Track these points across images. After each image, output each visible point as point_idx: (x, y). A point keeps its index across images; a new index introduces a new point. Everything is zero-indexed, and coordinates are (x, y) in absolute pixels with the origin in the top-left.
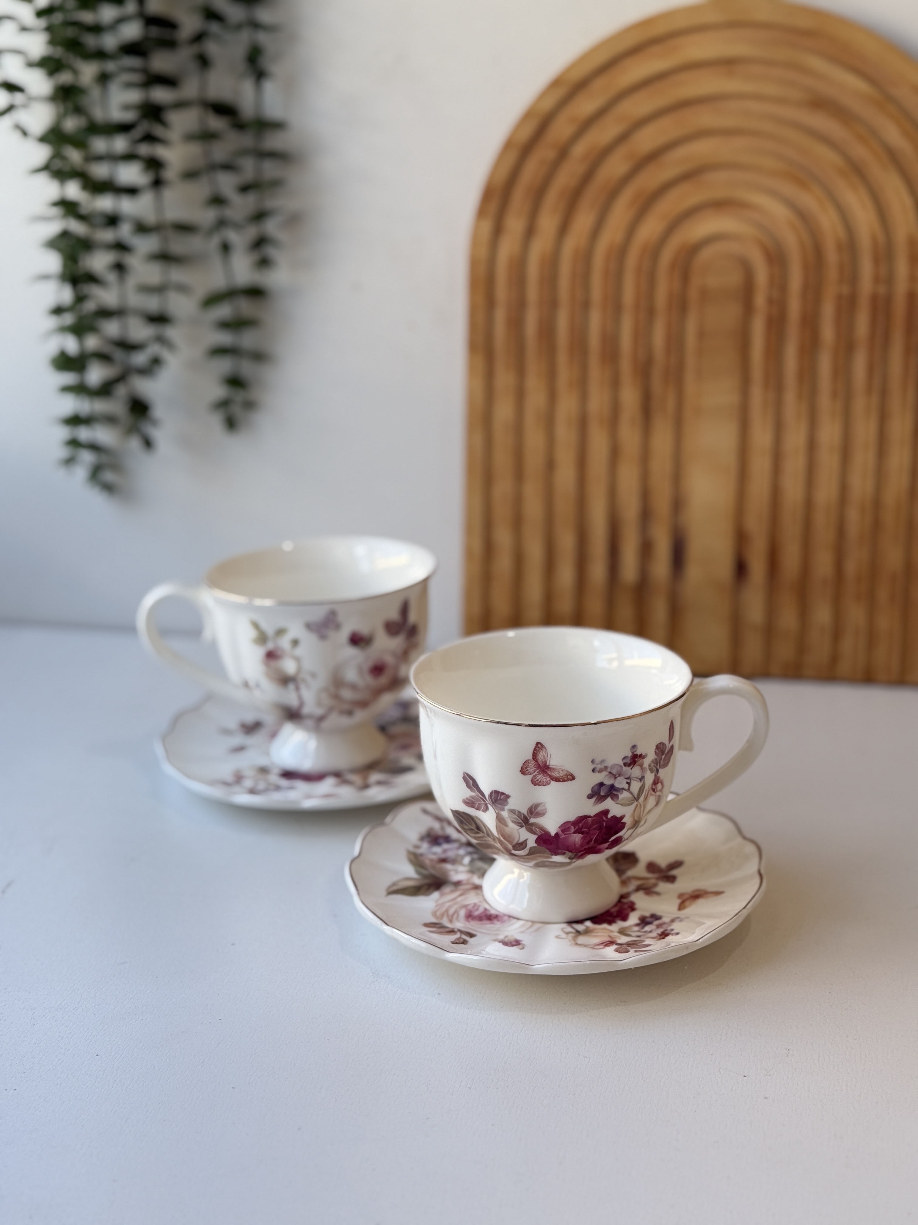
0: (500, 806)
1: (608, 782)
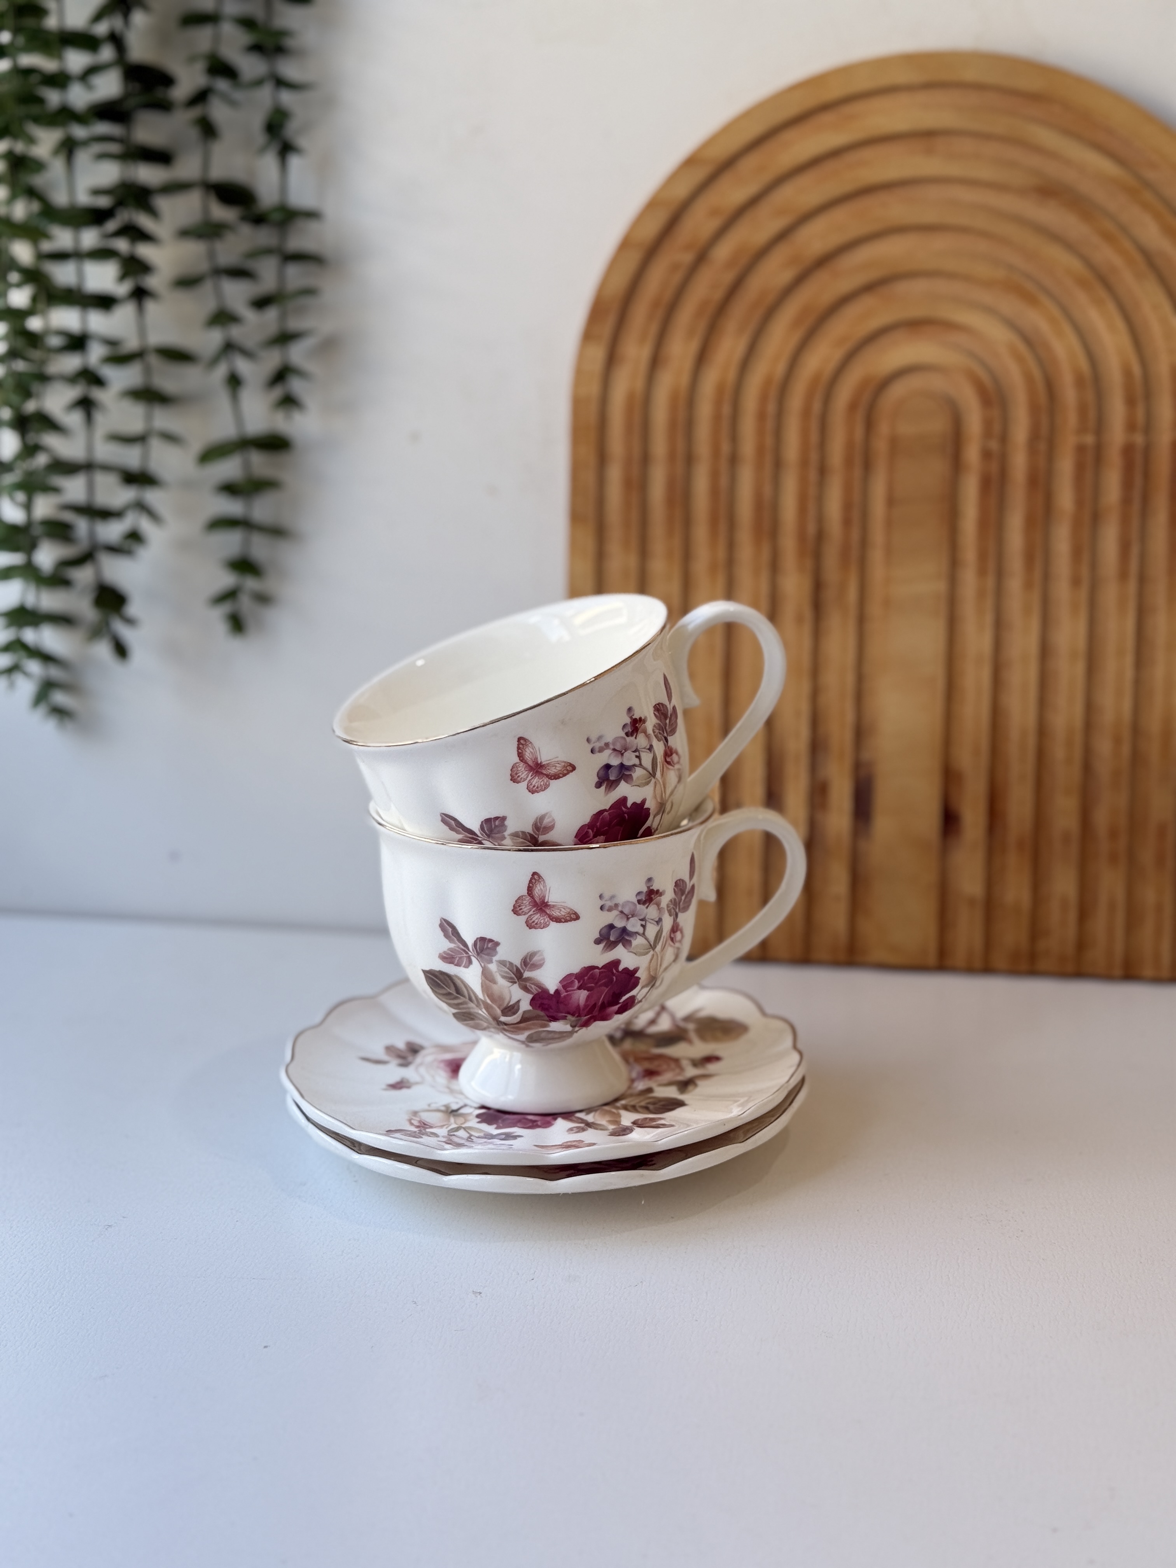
0: (486, 957)
1: (619, 924)
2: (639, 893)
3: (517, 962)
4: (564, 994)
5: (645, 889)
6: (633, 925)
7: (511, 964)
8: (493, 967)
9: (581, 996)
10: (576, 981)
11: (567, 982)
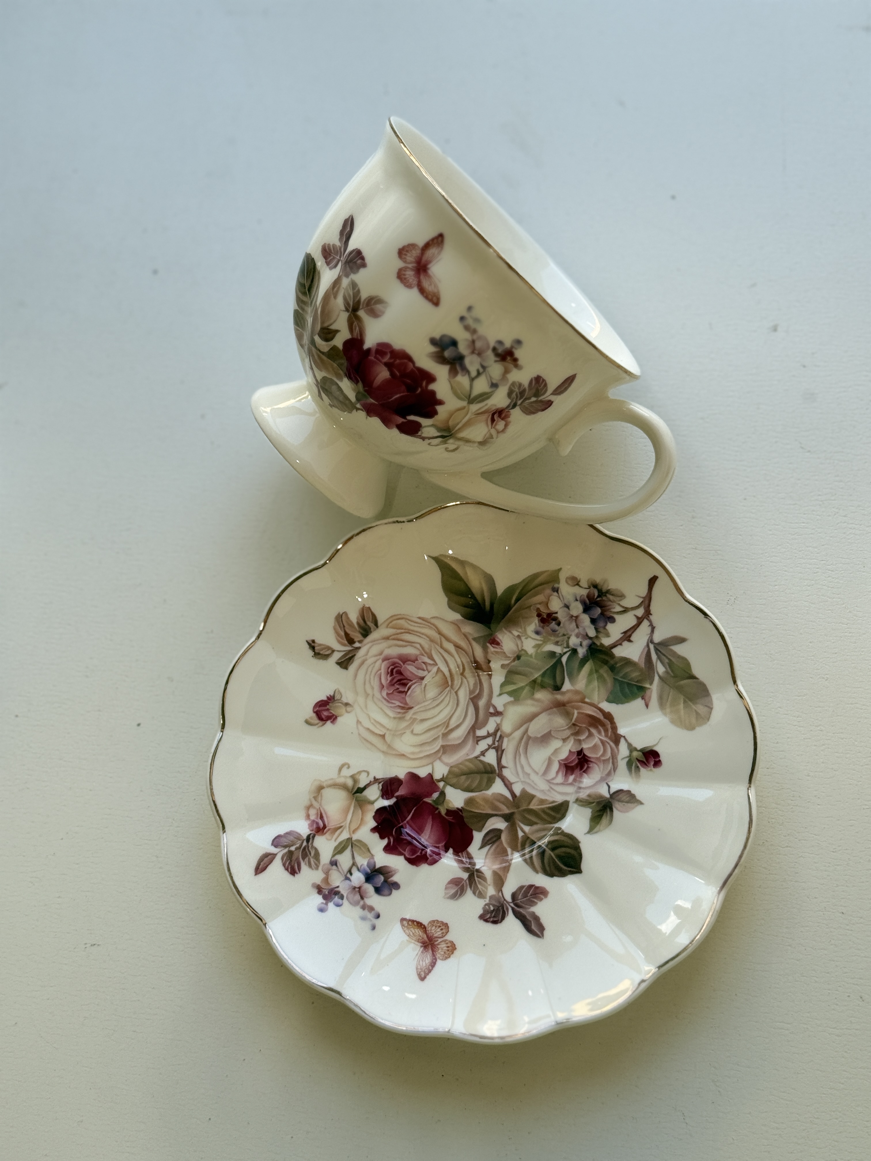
2: (500, 342)
3: (364, 295)
4: (372, 358)
5: (508, 344)
6: (472, 363)
7: (359, 291)
8: (345, 282)
9: (383, 374)
10: (388, 356)
11: (383, 349)
